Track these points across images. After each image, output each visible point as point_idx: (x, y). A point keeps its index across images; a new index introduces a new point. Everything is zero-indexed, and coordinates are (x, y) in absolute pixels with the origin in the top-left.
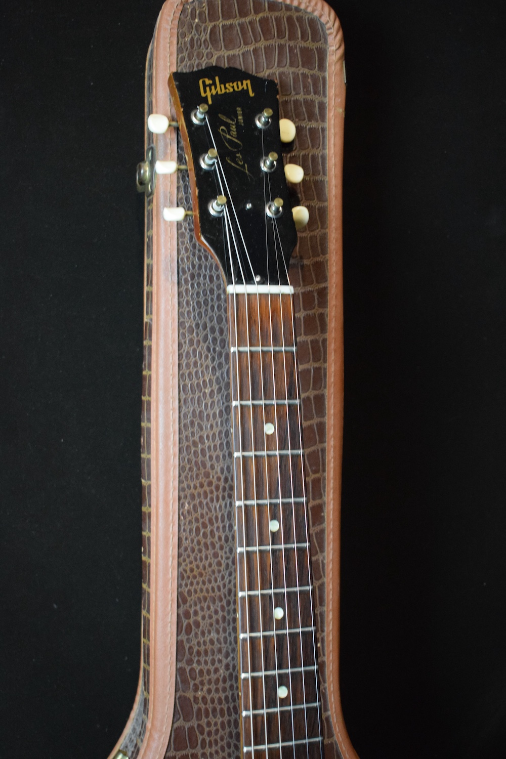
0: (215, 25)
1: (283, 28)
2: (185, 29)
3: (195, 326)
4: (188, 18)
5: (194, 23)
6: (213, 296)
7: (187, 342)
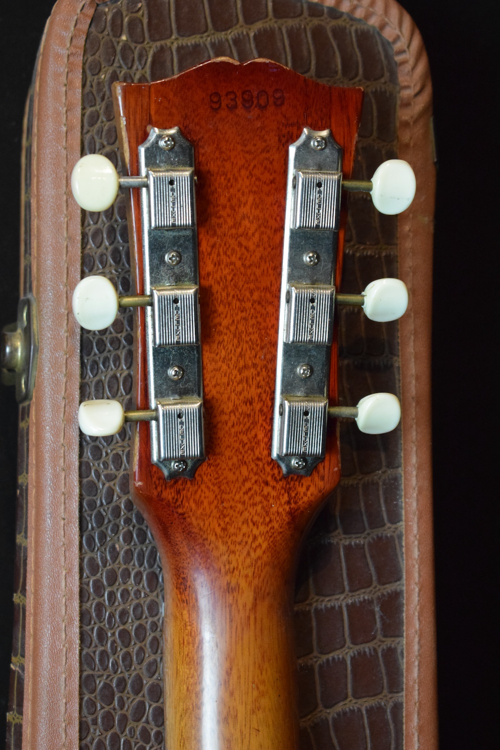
0: (162, 47)
1: (305, 53)
2: (100, 55)
3: (118, 685)
4: (106, 33)
5: (118, 43)
6: (155, 619)
7: (99, 720)
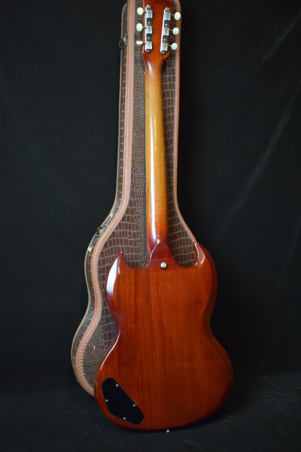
3: (138, 83)
7: (136, 87)
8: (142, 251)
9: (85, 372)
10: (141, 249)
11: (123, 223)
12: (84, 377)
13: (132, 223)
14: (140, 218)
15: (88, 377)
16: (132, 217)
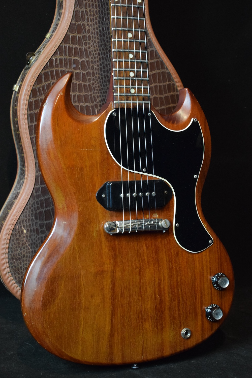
8: (95, 90)
9: (12, 267)
10: (94, 86)
11: (64, 46)
12: (10, 274)
13: (79, 47)
14: (92, 39)
15: (17, 274)
16: (78, 37)
